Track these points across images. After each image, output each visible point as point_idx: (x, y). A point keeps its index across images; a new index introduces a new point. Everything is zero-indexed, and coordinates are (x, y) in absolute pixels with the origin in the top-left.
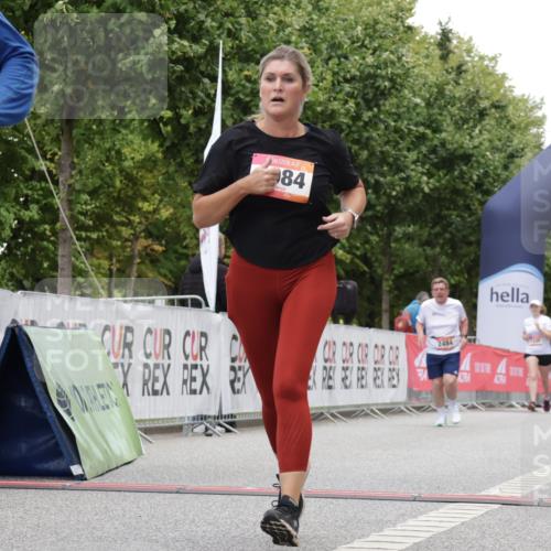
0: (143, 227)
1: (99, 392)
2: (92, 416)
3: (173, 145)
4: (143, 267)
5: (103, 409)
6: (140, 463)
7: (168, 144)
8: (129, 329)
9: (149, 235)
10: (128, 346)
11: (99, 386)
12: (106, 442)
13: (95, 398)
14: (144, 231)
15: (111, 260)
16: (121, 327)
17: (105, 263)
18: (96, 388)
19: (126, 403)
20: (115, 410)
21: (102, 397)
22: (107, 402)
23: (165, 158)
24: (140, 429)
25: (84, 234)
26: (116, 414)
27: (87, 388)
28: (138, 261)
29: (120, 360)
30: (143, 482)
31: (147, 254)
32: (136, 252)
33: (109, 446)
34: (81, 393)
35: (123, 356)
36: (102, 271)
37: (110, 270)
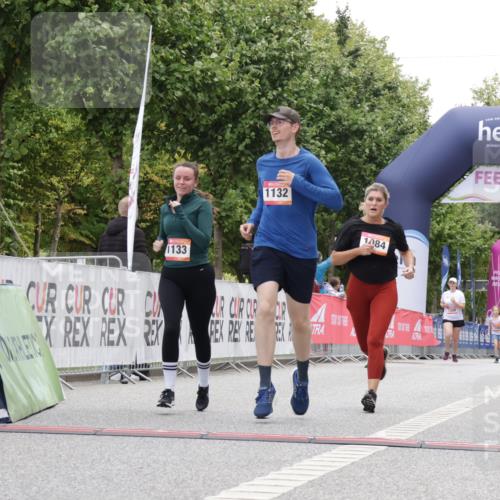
0: (67, 193)
1: (24, 343)
2: (17, 364)
3: (95, 118)
4: (66, 229)
5: (28, 358)
6: (61, 407)
7: (90, 117)
8: (52, 286)
9: (72, 200)
10: (51, 301)
11: (24, 337)
12: (30, 388)
13: (20, 348)
14: (67, 196)
15: (37, 222)
16: (45, 284)
17: (31, 225)
18: (21, 339)
19: (49, 352)
20: (39, 360)
21: (27, 347)
22: (31, 351)
23: (87, 130)
24: (61, 377)
25: (12, 201)
26: (39, 362)
27: (13, 339)
28: (62, 223)
29: (43, 314)
30: (62, 425)
31: (70, 217)
32: (60, 215)
33: (32, 391)
34: (7, 342)
35: (46, 311)
36: (29, 233)
37: (36, 232)
